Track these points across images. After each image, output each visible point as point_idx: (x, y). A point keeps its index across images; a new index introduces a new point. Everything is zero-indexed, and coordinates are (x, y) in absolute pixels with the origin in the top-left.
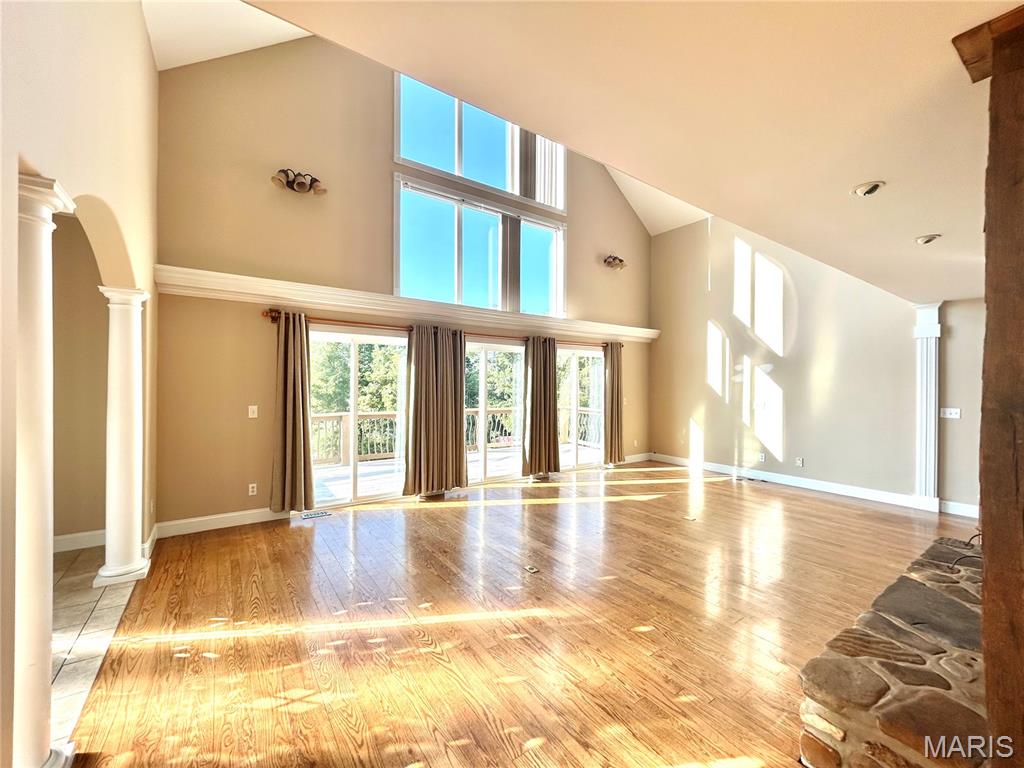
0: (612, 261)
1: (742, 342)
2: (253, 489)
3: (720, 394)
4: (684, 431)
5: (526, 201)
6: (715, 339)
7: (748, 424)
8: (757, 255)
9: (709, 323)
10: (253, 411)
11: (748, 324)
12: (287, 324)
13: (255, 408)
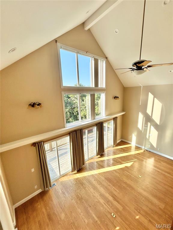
0: (116, 98)
1: (148, 119)
2: (36, 187)
3: (141, 130)
4: (131, 136)
5: (97, 88)
6: (141, 117)
7: (148, 138)
8: (155, 98)
9: (140, 113)
10: (33, 170)
11: (150, 115)
12: (38, 146)
13: (33, 169)
